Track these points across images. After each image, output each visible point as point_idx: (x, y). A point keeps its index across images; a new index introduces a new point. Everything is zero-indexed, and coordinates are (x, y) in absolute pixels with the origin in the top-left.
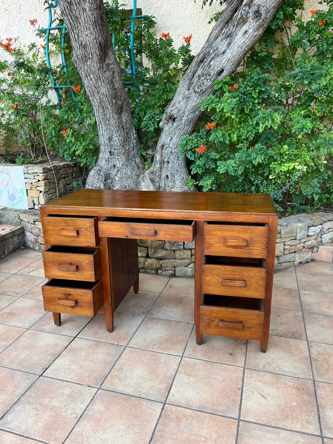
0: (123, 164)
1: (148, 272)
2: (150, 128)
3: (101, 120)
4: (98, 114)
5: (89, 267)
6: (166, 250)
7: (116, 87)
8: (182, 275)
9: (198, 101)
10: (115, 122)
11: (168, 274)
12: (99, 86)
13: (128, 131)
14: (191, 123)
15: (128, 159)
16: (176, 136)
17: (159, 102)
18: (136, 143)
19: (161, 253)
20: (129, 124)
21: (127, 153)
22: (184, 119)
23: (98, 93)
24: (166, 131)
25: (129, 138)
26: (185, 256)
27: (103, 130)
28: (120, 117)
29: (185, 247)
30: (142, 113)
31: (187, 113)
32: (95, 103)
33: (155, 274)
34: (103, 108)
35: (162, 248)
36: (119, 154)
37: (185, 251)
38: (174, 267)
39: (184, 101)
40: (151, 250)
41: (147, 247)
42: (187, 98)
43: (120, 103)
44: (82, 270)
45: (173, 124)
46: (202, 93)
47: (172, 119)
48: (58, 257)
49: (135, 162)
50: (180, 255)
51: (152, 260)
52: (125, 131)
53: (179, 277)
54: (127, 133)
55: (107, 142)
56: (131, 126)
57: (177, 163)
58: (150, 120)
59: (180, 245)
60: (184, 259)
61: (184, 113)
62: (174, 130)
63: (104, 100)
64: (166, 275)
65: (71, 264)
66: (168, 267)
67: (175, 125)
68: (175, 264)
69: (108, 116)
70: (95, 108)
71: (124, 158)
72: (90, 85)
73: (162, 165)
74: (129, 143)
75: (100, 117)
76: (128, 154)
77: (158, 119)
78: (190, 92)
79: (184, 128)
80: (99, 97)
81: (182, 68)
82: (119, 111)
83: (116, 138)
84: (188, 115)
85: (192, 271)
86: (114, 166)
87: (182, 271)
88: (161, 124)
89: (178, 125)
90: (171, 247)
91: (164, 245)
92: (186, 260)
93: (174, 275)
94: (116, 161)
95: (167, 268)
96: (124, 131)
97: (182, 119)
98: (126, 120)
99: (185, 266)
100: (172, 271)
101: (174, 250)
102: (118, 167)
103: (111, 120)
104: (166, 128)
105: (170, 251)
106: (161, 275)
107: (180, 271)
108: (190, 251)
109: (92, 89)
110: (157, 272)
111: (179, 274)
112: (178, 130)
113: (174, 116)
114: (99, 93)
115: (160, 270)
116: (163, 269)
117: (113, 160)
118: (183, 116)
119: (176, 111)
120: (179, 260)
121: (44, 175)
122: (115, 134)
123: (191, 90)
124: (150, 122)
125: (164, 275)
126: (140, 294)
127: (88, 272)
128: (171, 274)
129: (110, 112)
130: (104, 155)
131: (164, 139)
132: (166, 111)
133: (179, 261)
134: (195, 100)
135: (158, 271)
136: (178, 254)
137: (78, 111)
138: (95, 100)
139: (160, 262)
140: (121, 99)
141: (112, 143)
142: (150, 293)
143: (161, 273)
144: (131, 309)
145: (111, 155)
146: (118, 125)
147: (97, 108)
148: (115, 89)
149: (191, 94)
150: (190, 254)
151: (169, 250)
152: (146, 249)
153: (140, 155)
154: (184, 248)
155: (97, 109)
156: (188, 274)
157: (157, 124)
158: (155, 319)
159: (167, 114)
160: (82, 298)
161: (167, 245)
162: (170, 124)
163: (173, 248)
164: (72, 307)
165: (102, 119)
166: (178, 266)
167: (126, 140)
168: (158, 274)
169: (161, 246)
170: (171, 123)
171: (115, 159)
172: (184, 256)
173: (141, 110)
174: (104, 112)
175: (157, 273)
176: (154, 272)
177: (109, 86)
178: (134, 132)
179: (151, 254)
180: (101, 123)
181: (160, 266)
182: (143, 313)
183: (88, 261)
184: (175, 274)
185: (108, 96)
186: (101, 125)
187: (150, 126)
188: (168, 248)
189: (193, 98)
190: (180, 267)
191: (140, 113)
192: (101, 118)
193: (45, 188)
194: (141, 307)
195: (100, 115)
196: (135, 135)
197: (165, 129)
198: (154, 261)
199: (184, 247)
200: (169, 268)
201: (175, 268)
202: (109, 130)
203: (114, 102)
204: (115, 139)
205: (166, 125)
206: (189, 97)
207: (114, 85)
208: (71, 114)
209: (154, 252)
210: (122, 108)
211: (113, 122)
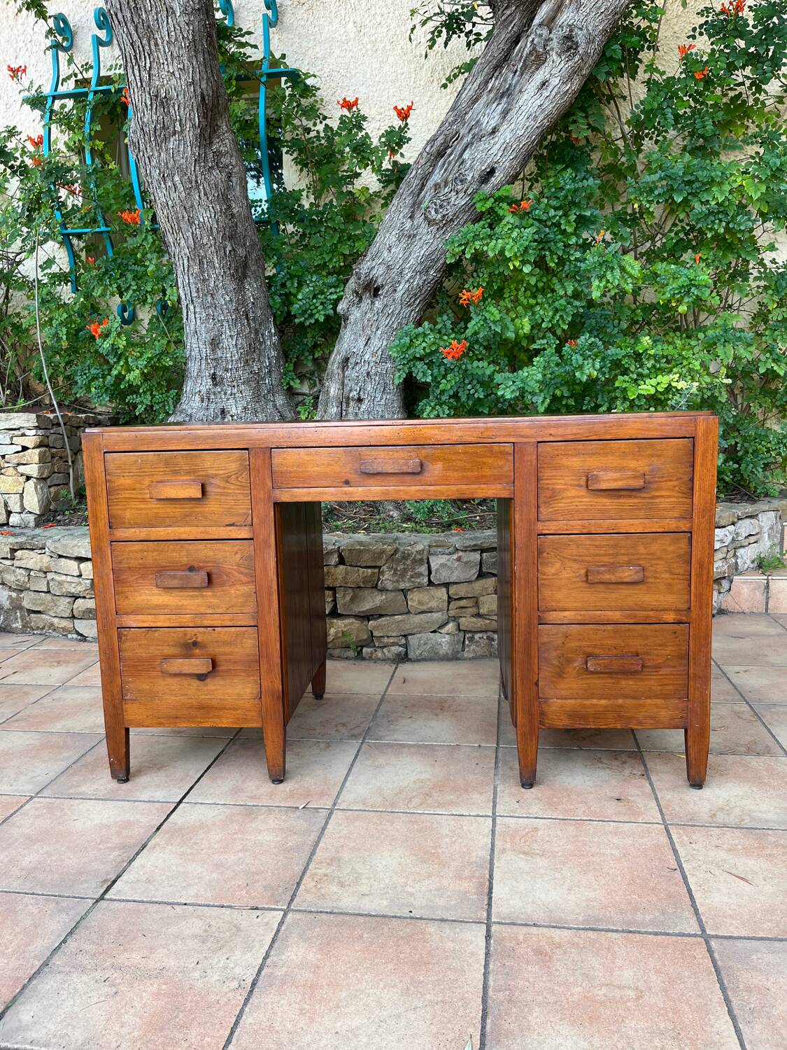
0: (245, 408)
1: (336, 655)
2: (317, 316)
3: (194, 294)
4: (186, 277)
5: (241, 573)
6: (383, 590)
7: (235, 211)
8: (426, 654)
9: (435, 243)
10: (228, 299)
11: (388, 655)
12: (192, 206)
13: (257, 327)
14: (416, 300)
15: (257, 396)
16: (379, 332)
17: (331, 260)
18: (277, 358)
19: (371, 601)
20: (261, 309)
21: (255, 381)
22: (401, 288)
23: (191, 223)
24: (355, 323)
25: (261, 344)
26: (433, 604)
27: (198, 321)
28: (240, 289)
29: (432, 579)
30: (293, 284)
31: (409, 275)
32: (180, 248)
33: (356, 658)
34: (201, 263)
35: (372, 588)
36: (237, 382)
37: (433, 591)
38: (405, 636)
39: (403, 245)
40: (344, 596)
41: (333, 589)
42: (410, 237)
43: (241, 252)
44: (222, 585)
45: (373, 303)
46: (447, 223)
47: (372, 289)
48: (154, 554)
49: (275, 406)
50: (420, 603)
51: (347, 621)
52: (252, 325)
53: (418, 661)
54: (257, 332)
55: (206, 350)
56: (265, 315)
57: (383, 401)
58: (314, 297)
59: (420, 575)
60: (431, 612)
61: (401, 273)
62: (375, 318)
63: (205, 241)
64: (384, 660)
65: (191, 569)
66: (388, 637)
67: (378, 304)
68: (407, 627)
69: (212, 284)
70: (181, 262)
71: (248, 393)
72: (170, 203)
73: (344, 408)
74: (260, 355)
75: (193, 287)
76: (258, 383)
77: (335, 297)
78: (415, 223)
79: (400, 312)
80: (193, 233)
81: (380, 192)
82: (240, 272)
83: (230, 340)
84: (411, 277)
85: (451, 644)
86: (223, 411)
87: (425, 644)
88: (341, 307)
89: (386, 306)
90: (398, 581)
91: (379, 579)
92: (435, 615)
93: (404, 658)
94: (228, 399)
95: (386, 640)
96: (249, 325)
97: (395, 290)
98: (254, 299)
99: (434, 632)
100: (400, 646)
101: (402, 590)
102: (232, 416)
103: (218, 296)
104: (355, 314)
105: (393, 594)
106: (370, 659)
107: (419, 646)
108: (444, 590)
109: (176, 213)
110: (360, 653)
111: (418, 652)
112: (384, 318)
113: (375, 281)
114: (193, 222)
115: (367, 646)
116: (377, 644)
117: (221, 398)
118: (399, 282)
119: (382, 270)
120: (418, 616)
121: (40, 432)
122: (228, 332)
123: (419, 219)
124: (315, 301)
125: (379, 659)
126: (330, 699)
127: (238, 587)
128: (398, 655)
129: (217, 274)
130: (196, 385)
131: (348, 341)
132: (357, 270)
133: (417, 619)
134: (427, 243)
135: (361, 650)
136: (415, 599)
137: (130, 276)
138: (183, 242)
139: (367, 626)
140: (245, 244)
141: (219, 353)
142: (355, 696)
143: (372, 654)
144: (318, 731)
145: (215, 385)
146: (237, 309)
147: (186, 261)
148: (233, 216)
149: (419, 227)
150: (445, 597)
151: (391, 591)
152: (331, 592)
153: (285, 388)
154: (430, 583)
155: (186, 264)
156: (441, 652)
157: (331, 306)
158: (389, 746)
159: (359, 279)
160: (228, 649)
161: (386, 576)
162: (367, 301)
163: (402, 586)
164: (201, 677)
165: (198, 291)
166: (415, 631)
167: (253, 350)
168: (363, 659)
169: (370, 582)
170: (369, 301)
171: (225, 394)
172: (430, 605)
173: (292, 277)
174: (202, 272)
175: (359, 656)
176: (351, 653)
177: (218, 207)
178: (273, 331)
179: (344, 605)
180: (192, 301)
181: (368, 637)
182: (354, 737)
183: (238, 556)
184: (406, 653)
185: (215, 230)
186: (191, 307)
187: (314, 311)
188: (389, 586)
189: (424, 238)
190: (420, 635)
191: (288, 284)
192: (194, 290)
193: (40, 468)
194: (344, 725)
195: (191, 281)
196: (275, 339)
197: (352, 318)
198: (352, 623)
199: (429, 580)
200: (391, 640)
201: (406, 640)
202: (214, 319)
203: (229, 248)
204: (228, 342)
205: (354, 308)
206: (415, 236)
207: (229, 207)
208: (111, 285)
209: (352, 599)
210: (245, 266)
211: (222, 299)
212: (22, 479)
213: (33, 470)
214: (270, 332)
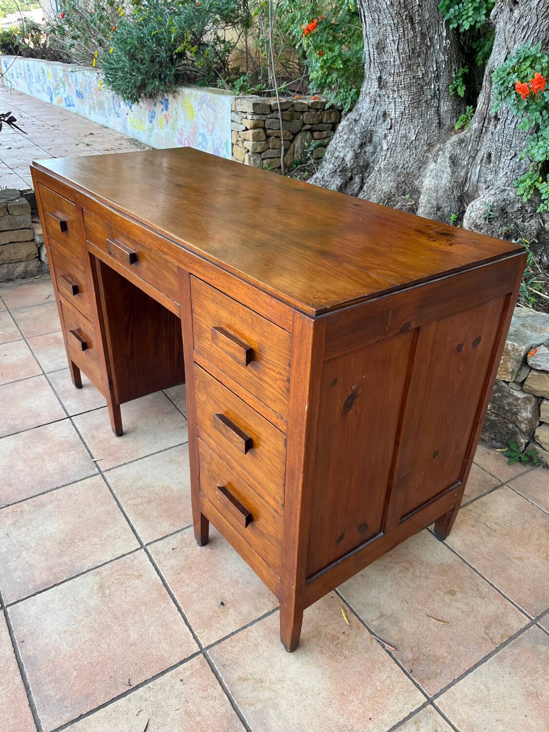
0: (402, 113)
13: (425, 30)
15: (416, 102)
16: (516, 46)
18: (449, 63)
20: (429, 12)
21: (418, 87)
24: (501, 33)
25: (429, 48)
27: (367, 24)
36: (398, 87)
49: (438, 112)
52: (418, 28)
54: (423, 36)
55: (374, 52)
57: (513, 124)
62: (513, 30)
67: (514, 13)
71: (406, 98)
73: (485, 125)
74: (426, 60)
76: (422, 87)
83: (393, 44)
86: (385, 114)
88: (494, 14)
89: (521, 16)
94: (390, 103)
96: (413, 28)
102: (391, 119)
104: (500, 23)
112: (519, 30)
117: (385, 101)
121: (255, 117)
122: (391, 36)
130: (370, 87)
141: (385, 58)
145: (380, 88)
146: (399, 13)
153: (452, 94)
162: (506, 10)
167: (417, 54)
171: (388, 97)
178: (445, 34)
193: (253, 145)
196: (446, 43)
197: (498, 27)
202: (379, 23)
204: (391, 47)
205: (501, 14)
212: (244, 151)
213: (249, 145)
214: (440, 35)
